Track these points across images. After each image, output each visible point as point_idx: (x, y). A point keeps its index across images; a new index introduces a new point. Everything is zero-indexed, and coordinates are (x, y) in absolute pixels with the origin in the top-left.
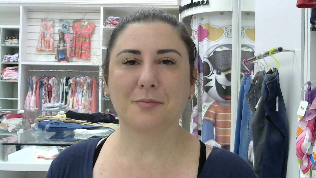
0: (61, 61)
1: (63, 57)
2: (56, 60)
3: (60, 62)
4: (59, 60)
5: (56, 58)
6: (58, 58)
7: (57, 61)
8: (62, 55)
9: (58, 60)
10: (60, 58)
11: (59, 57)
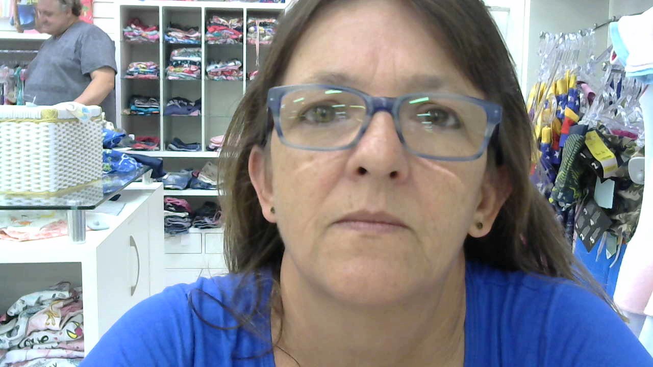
0: (25, 31)
1: (29, 21)
2: (14, 28)
3: (23, 32)
4: (21, 29)
5: (13, 24)
6: (17, 24)
7: (16, 29)
8: (26, 17)
9: (18, 28)
10: (22, 23)
11: (19, 22)
